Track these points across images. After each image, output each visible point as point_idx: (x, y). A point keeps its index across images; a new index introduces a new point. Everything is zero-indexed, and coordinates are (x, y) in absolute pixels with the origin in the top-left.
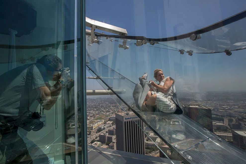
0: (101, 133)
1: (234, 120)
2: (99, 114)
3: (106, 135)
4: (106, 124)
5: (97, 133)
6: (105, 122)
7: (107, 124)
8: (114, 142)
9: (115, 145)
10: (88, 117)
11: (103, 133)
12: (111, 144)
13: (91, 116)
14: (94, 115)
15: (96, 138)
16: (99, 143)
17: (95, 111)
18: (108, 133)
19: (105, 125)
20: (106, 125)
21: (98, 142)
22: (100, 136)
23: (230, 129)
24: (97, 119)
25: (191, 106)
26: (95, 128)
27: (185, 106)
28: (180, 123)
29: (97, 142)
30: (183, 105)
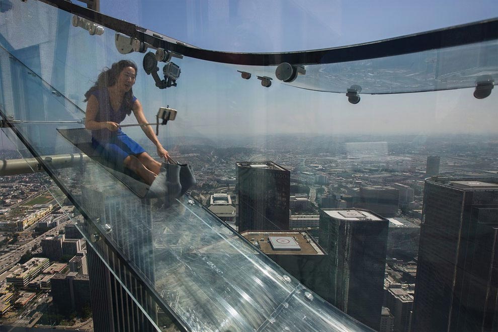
0: (47, 236)
1: (326, 189)
2: (37, 191)
3: (59, 239)
4: (59, 213)
5: (34, 236)
6: (54, 208)
7: (62, 213)
8: (82, 255)
9: (84, 260)
10: (8, 198)
11: (53, 236)
12: (73, 260)
13: (14, 197)
14: (22, 193)
15: (34, 249)
16: (41, 260)
17: (27, 182)
18: (64, 236)
19: (55, 217)
20: (58, 215)
21: (39, 259)
22: (44, 243)
23: (317, 208)
24: (31, 203)
25: (252, 166)
26: (29, 226)
27: (241, 164)
28: (230, 202)
29: (36, 259)
30: (238, 164)
